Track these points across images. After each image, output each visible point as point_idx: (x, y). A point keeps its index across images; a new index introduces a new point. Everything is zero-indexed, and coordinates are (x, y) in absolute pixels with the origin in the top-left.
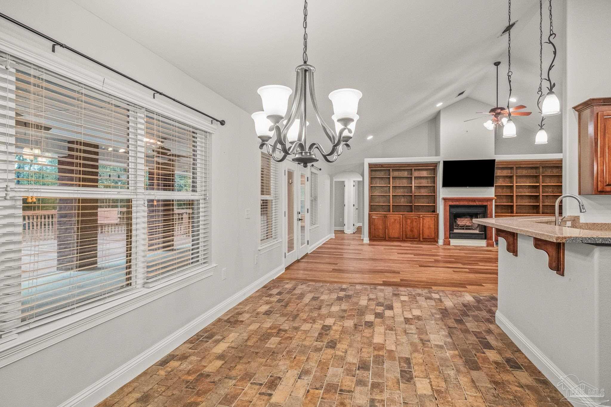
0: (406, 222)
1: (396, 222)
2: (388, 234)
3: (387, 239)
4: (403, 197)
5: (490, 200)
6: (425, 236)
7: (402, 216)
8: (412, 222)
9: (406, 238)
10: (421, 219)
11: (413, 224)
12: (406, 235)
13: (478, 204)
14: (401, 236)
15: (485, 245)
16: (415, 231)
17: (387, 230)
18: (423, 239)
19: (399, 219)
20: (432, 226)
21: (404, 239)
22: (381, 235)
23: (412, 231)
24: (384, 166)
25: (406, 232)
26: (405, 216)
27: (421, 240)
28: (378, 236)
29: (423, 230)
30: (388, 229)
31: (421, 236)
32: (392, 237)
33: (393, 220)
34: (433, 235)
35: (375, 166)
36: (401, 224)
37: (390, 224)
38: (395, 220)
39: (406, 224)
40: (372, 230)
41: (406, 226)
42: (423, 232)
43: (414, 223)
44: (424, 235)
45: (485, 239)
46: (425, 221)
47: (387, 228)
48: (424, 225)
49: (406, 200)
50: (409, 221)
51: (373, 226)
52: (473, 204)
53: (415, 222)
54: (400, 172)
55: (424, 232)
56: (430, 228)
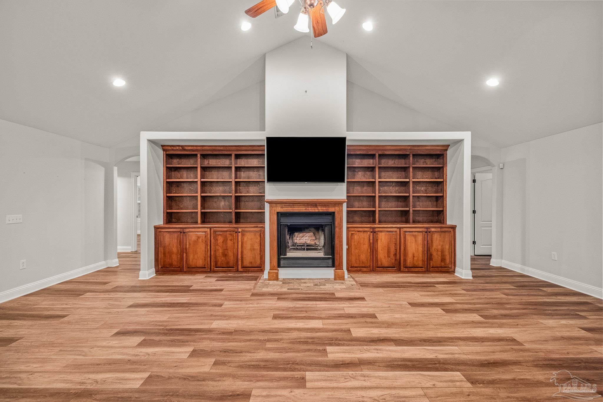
0: (216, 240)
1: (200, 240)
2: (186, 262)
3: (185, 270)
4: (223, 200)
5: (339, 203)
6: (247, 263)
7: (209, 230)
8: (225, 241)
9: (216, 268)
10: (240, 234)
11: (226, 244)
12: (216, 262)
13: (321, 211)
14: (208, 264)
15: (332, 277)
16: (230, 254)
17: (185, 255)
18: (243, 267)
19: (204, 236)
20: (257, 247)
21: (212, 270)
22: (175, 263)
23: (225, 255)
24: (186, 148)
25: (216, 257)
26: (215, 232)
27: (240, 269)
28: (171, 265)
29: (242, 252)
30: (186, 253)
31: (240, 263)
32: (193, 266)
33: (194, 238)
34: (258, 262)
35: (172, 148)
36: (207, 245)
37: (190, 244)
38: (199, 237)
39: (216, 244)
40: (161, 255)
41: (216, 248)
42: (242, 257)
43: (229, 241)
44: (245, 261)
45: (333, 266)
46: (245, 239)
47: (185, 251)
48: (244, 245)
49: (227, 203)
50: (220, 239)
51: (162, 248)
52: (313, 211)
53: (231, 240)
54: (218, 161)
55: (244, 256)
56: (254, 249)
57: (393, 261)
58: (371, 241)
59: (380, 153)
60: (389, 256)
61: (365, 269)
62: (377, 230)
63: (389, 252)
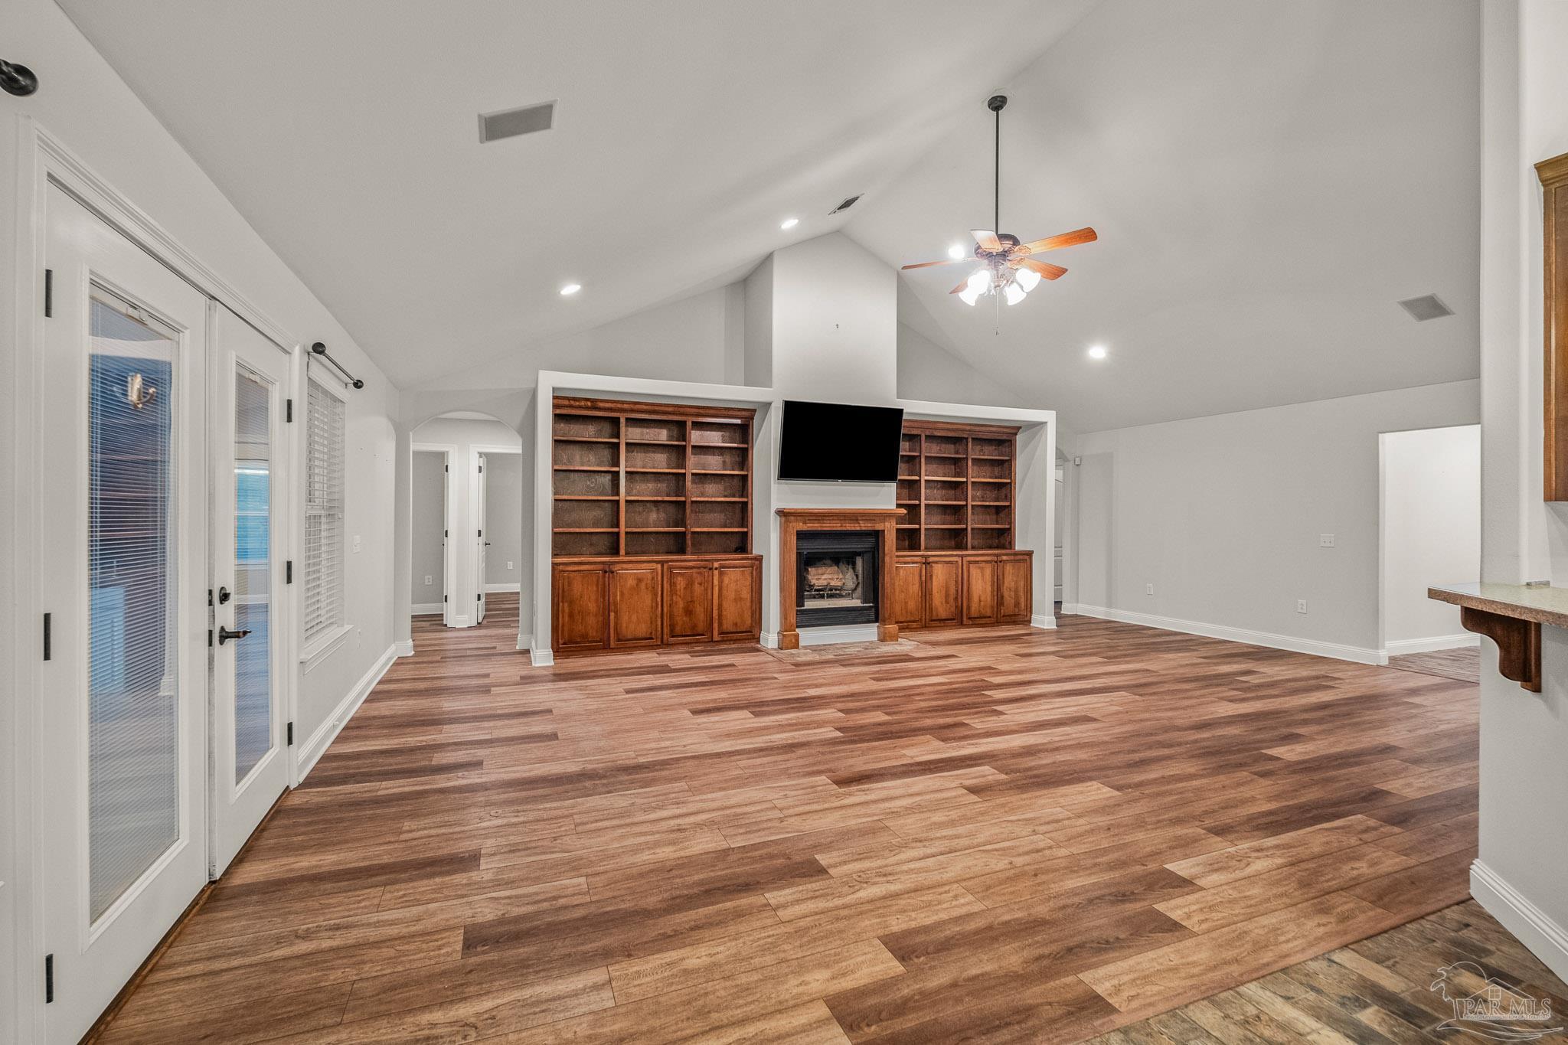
0: (672, 584)
1: (643, 586)
2: (616, 629)
3: (612, 645)
4: (654, 509)
5: (884, 516)
6: (728, 625)
7: (659, 566)
8: (690, 584)
9: (673, 637)
10: (716, 572)
11: (692, 592)
12: (672, 627)
13: (864, 529)
14: (656, 630)
15: (875, 638)
16: (699, 610)
17: (612, 615)
18: (722, 633)
19: (650, 577)
20: (746, 594)
21: (665, 641)
22: (592, 633)
23: (689, 612)
24: (601, 405)
25: (671, 617)
26: (670, 568)
27: (716, 637)
28: (585, 637)
29: (720, 606)
30: (616, 613)
31: (716, 625)
32: (629, 637)
33: (631, 582)
34: (749, 622)
35: (572, 402)
36: (656, 595)
37: (622, 594)
38: (640, 580)
39: (673, 591)
40: (564, 619)
41: (672, 600)
42: (720, 615)
43: (696, 587)
44: (724, 622)
45: (876, 621)
46: (726, 580)
47: (612, 607)
48: (724, 592)
49: (662, 515)
50: (681, 583)
51: (566, 605)
52: (853, 529)
53: (701, 584)
54: (645, 431)
55: (724, 613)
56: (741, 599)
57: (953, 609)
58: (923, 579)
59: (928, 433)
60: (947, 602)
61: (914, 625)
62: (931, 559)
63: (947, 596)
